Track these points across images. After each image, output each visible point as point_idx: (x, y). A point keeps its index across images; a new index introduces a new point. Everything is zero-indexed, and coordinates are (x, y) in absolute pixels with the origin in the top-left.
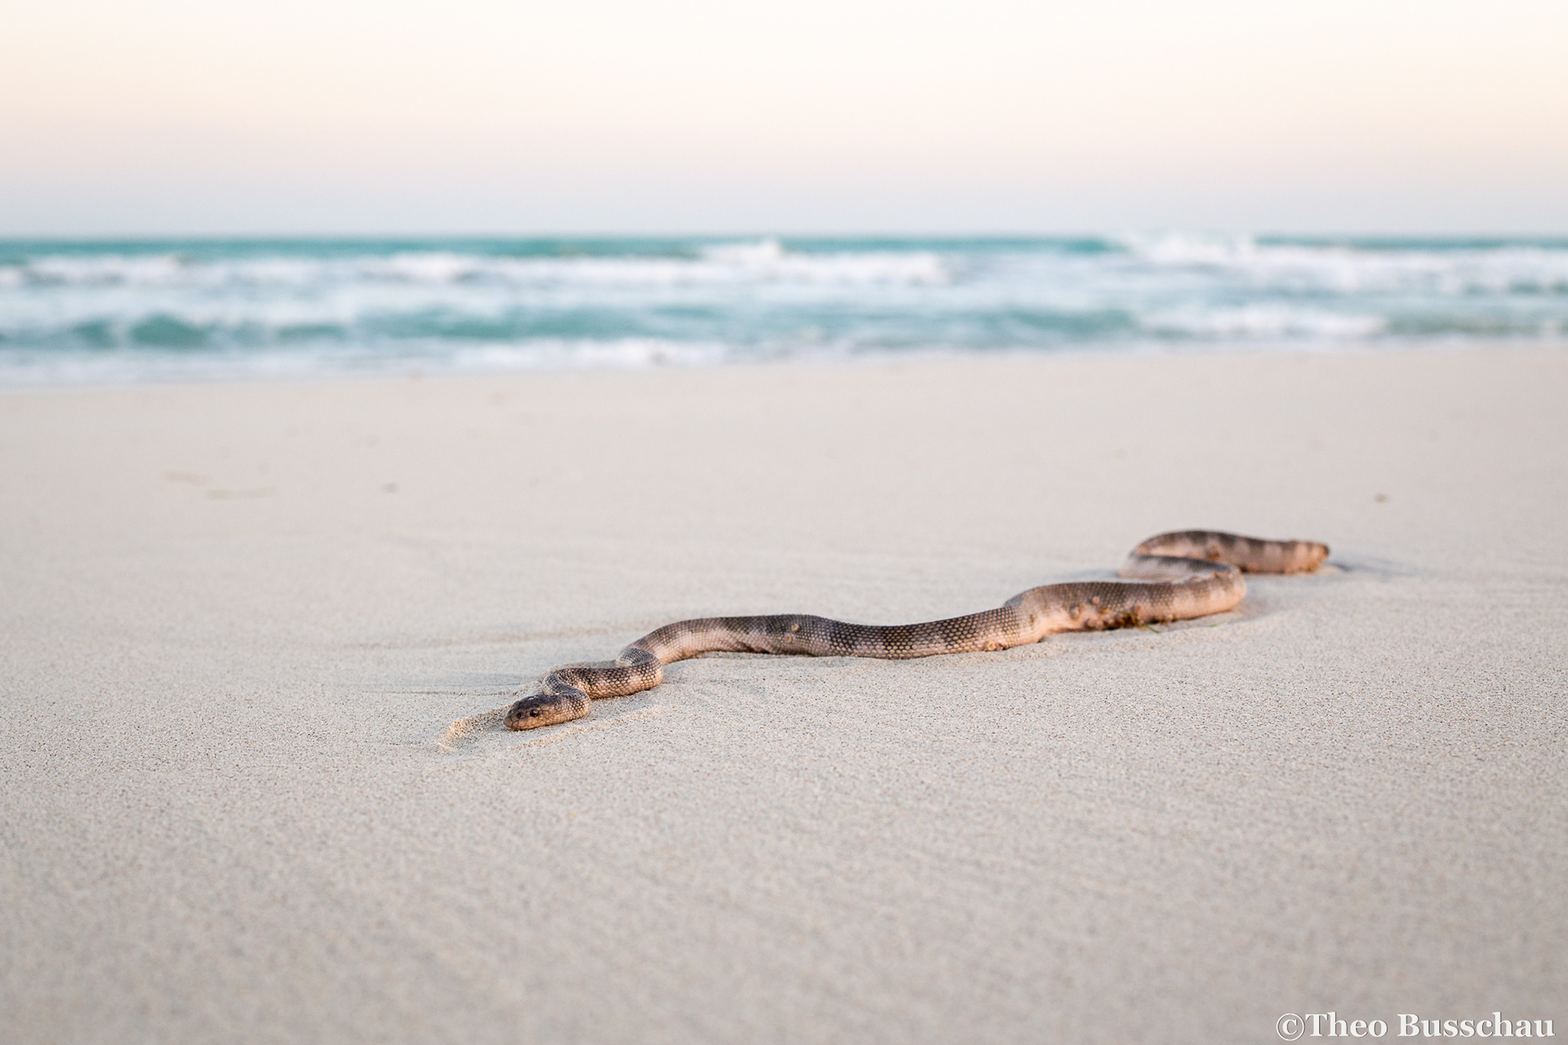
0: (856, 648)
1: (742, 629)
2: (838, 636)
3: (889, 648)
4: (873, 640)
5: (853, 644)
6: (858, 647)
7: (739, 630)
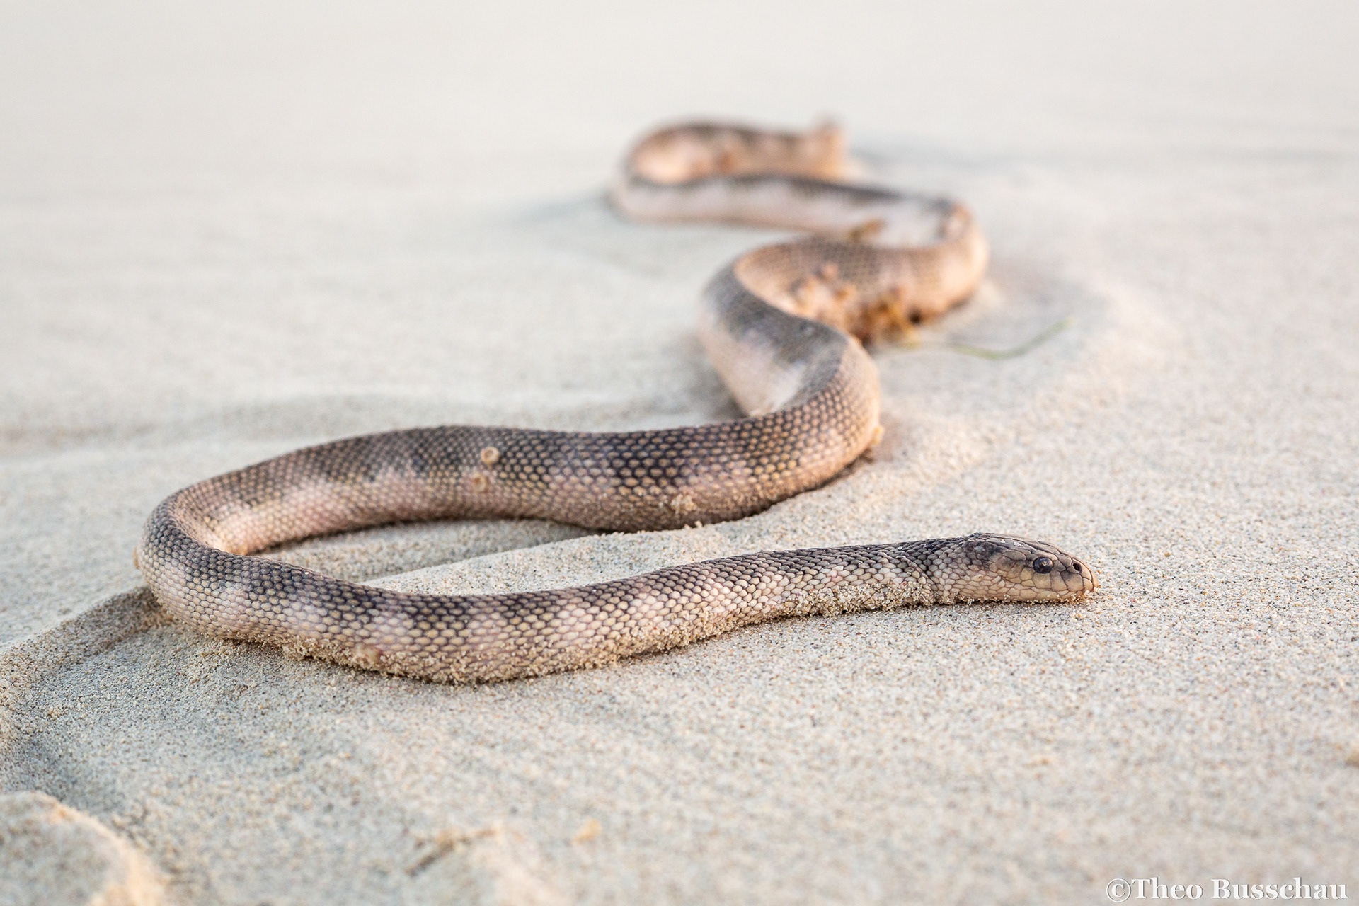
0: (688, 484)
1: (357, 472)
2: (634, 463)
3: (759, 470)
4: (724, 459)
5: (679, 475)
6: (693, 479)
7: (351, 475)
